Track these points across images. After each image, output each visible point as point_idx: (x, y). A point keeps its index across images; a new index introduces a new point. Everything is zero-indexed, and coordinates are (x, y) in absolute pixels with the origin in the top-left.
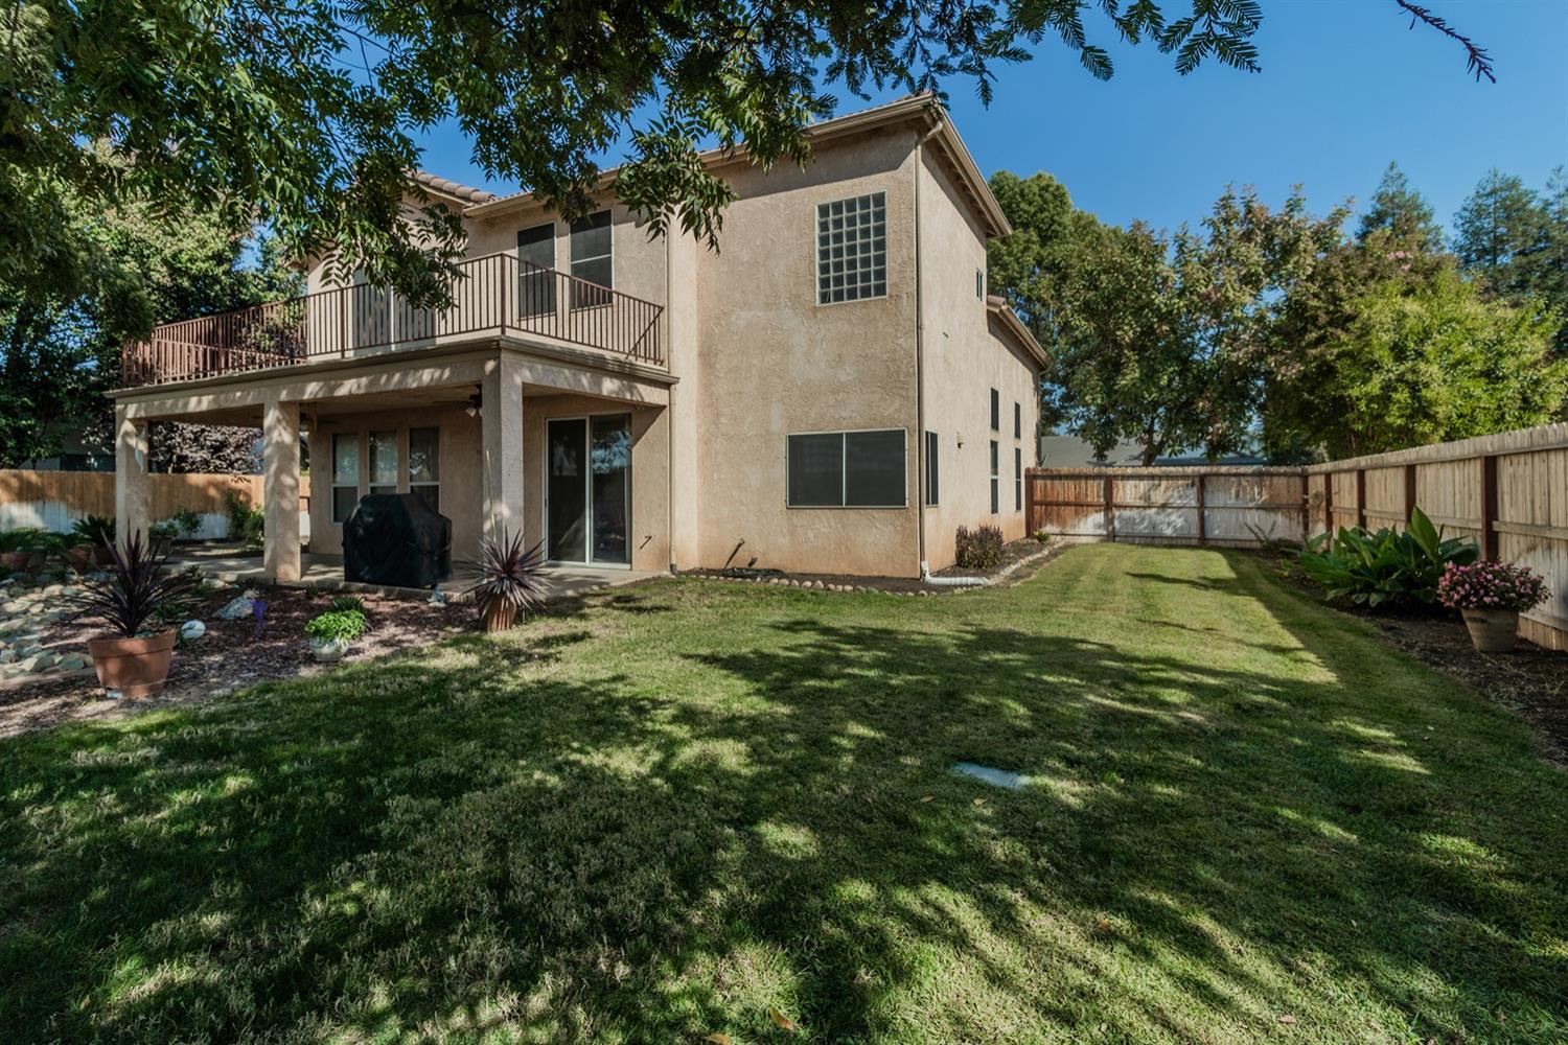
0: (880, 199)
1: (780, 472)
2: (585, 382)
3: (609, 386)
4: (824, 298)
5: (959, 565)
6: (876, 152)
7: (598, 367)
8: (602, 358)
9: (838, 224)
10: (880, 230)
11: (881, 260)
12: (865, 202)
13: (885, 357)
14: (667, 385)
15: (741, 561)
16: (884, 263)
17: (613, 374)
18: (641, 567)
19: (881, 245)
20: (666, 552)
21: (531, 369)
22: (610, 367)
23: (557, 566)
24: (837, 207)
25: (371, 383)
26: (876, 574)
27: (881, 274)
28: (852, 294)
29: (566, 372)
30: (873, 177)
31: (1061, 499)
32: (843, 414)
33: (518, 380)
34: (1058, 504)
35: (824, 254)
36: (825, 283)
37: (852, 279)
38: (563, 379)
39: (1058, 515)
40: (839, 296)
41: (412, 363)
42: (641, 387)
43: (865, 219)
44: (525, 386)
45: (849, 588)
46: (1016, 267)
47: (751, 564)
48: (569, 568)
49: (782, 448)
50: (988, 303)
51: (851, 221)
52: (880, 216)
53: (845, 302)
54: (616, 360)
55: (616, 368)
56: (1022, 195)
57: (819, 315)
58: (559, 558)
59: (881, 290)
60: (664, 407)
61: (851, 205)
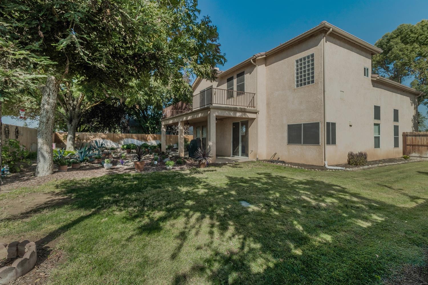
0: (313, 55)
1: (286, 135)
2: (232, 114)
3: (238, 115)
4: (297, 86)
5: (349, 164)
6: (312, 42)
7: (235, 110)
8: (237, 108)
9: (301, 64)
10: (313, 65)
11: (313, 73)
12: (308, 57)
13: (314, 101)
14: (256, 113)
15: (276, 158)
16: (314, 74)
17: (239, 111)
18: (251, 158)
19: (313, 69)
20: (255, 155)
21: (218, 112)
22: (238, 110)
23: (234, 157)
24: (301, 60)
25: (192, 117)
26: (311, 164)
27: (313, 77)
28: (305, 84)
29: (227, 112)
30: (311, 49)
31: (420, 144)
32: (303, 118)
33: (215, 115)
34: (418, 146)
35: (297, 74)
36: (297, 82)
37: (305, 80)
38: (226, 114)
39: (419, 150)
40: (301, 85)
41: (197, 113)
42: (248, 114)
43: (308, 62)
44: (216, 116)
45: (297, 167)
46: (407, 58)
47: (278, 159)
48: (236, 158)
49: (286, 128)
50: (372, 77)
51: (305, 63)
52: (313, 60)
53: (303, 86)
54: (240, 108)
55: (240, 110)
56: (411, 31)
57: (296, 91)
58: (234, 155)
59: (313, 82)
60: (255, 118)
61: (304, 59)
